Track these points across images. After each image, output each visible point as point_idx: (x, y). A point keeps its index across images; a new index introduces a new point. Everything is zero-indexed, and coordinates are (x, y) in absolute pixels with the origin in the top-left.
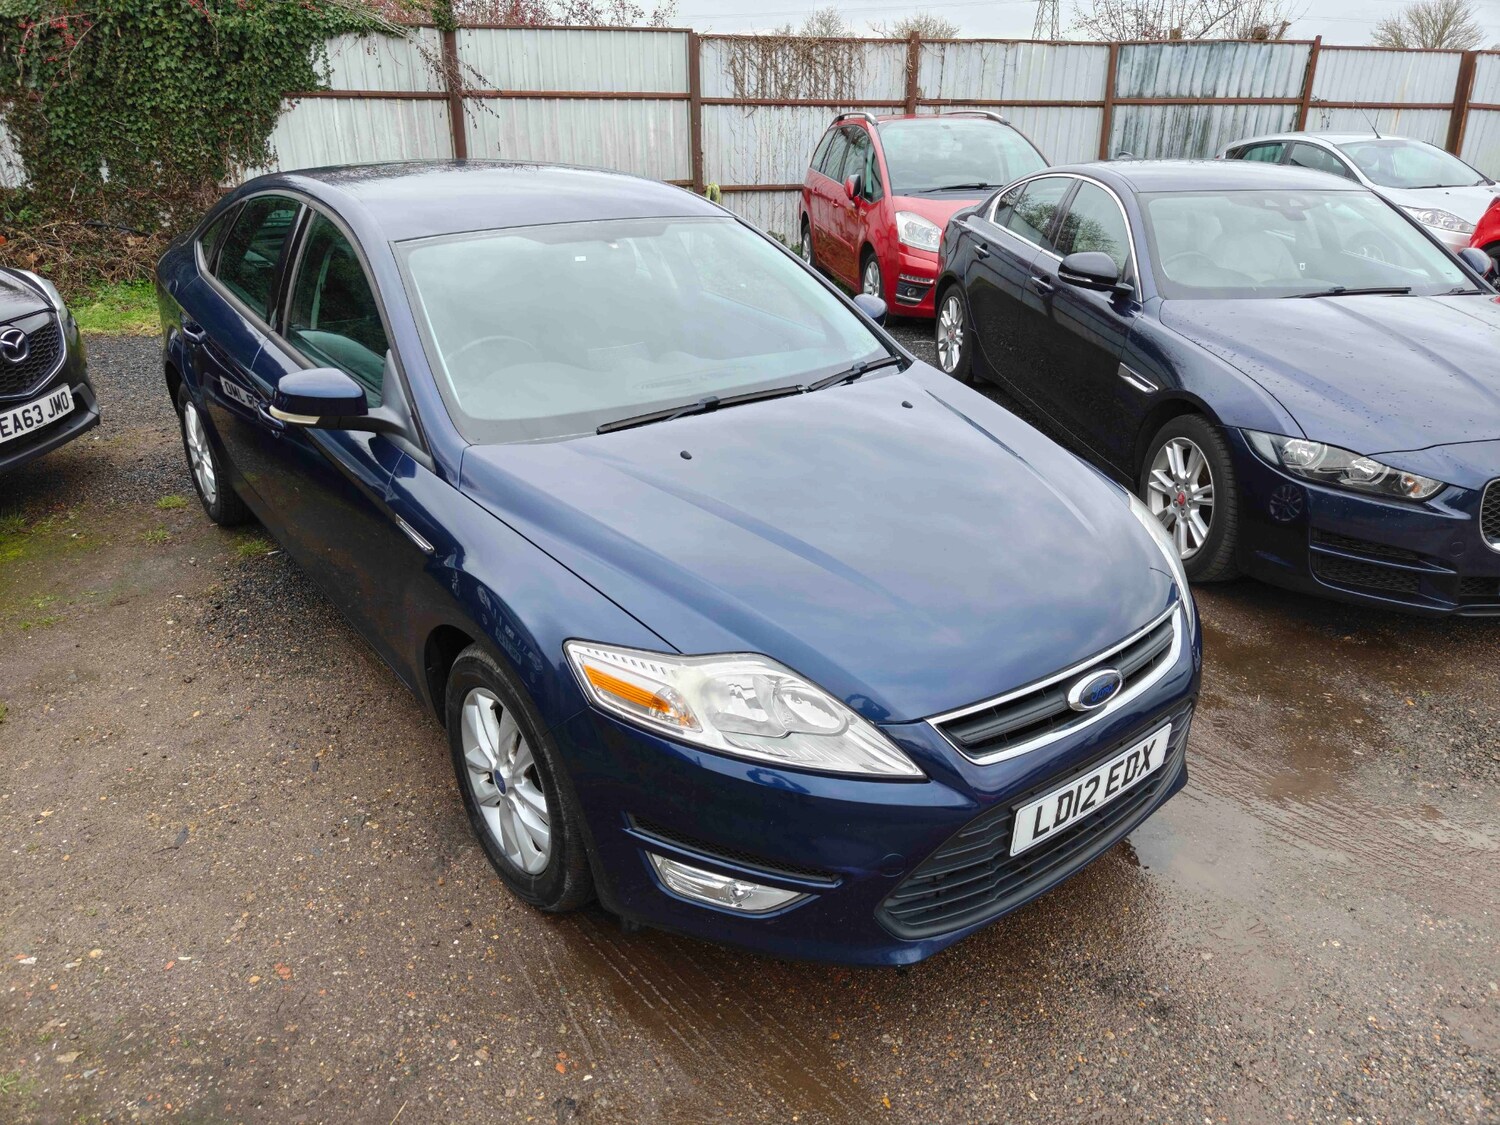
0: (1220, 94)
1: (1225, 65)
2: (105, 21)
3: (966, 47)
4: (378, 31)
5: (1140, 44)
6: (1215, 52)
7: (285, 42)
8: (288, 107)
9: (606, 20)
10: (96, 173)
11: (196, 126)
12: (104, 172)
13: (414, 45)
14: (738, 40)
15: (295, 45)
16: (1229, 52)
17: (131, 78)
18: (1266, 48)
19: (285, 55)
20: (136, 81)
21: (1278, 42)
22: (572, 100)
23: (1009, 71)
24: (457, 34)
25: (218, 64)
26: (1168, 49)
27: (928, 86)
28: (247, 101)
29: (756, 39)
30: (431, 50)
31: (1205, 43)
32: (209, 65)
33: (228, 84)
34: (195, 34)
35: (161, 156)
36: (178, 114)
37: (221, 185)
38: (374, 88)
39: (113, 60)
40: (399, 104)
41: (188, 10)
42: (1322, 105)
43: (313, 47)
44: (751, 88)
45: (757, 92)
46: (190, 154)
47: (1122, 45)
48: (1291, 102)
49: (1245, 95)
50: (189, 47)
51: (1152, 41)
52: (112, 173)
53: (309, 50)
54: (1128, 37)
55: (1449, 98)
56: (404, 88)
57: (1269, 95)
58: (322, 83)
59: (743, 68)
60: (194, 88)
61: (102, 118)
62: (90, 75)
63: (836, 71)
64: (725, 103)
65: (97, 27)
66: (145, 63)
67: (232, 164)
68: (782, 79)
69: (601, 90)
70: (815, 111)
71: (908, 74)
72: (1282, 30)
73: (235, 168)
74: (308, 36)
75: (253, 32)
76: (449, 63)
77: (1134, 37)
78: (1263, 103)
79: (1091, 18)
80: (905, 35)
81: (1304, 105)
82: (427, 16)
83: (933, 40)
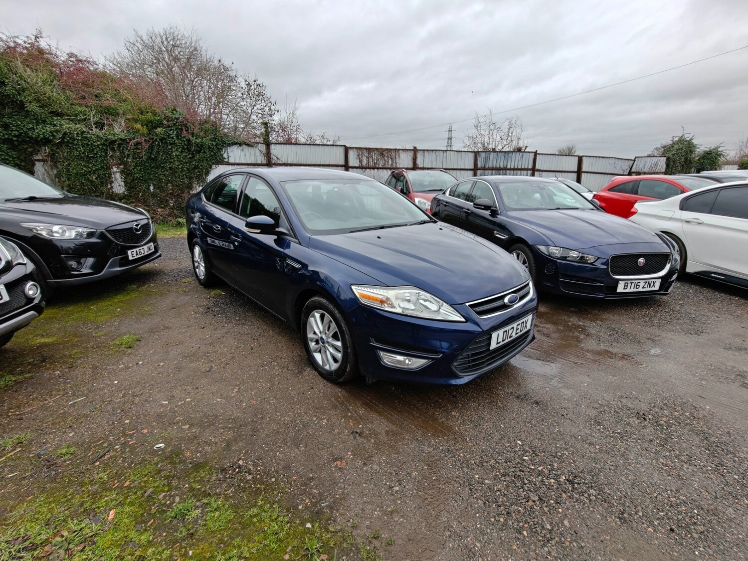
0: (509, 167)
1: (509, 159)
2: (156, 140)
3: (431, 152)
4: (245, 144)
5: (484, 152)
6: (506, 155)
7: (215, 147)
8: (215, 167)
9: (318, 142)
10: (149, 189)
11: (184, 173)
12: (152, 188)
13: (257, 149)
14: (360, 149)
15: (218, 149)
16: (510, 155)
17: (163, 158)
18: (521, 154)
19: (215, 152)
20: (165, 159)
21: (524, 152)
23: (445, 159)
24: (271, 146)
25: (193, 154)
26: (492, 154)
27: (420, 163)
28: (201, 165)
29: (366, 148)
30: (263, 150)
31: (503, 152)
32: (189, 154)
33: (196, 160)
34: (185, 144)
35: (171, 183)
36: (178, 169)
37: (191, 192)
38: (243, 162)
39: (158, 152)
41: (184, 137)
42: (539, 171)
43: (224, 149)
44: (365, 162)
45: (366, 164)
46: (181, 182)
47: (478, 152)
48: (530, 170)
49: (516, 167)
50: (183, 148)
51: (487, 151)
52: (154, 188)
53: (222, 150)
54: (479, 150)
55: (576, 170)
56: (253, 162)
57: (523, 167)
58: (226, 160)
59: (362, 157)
60: (184, 161)
61: (152, 171)
62: (150, 157)
63: (391, 158)
64: (356, 168)
65: (153, 142)
66: (168, 153)
67: (195, 185)
68: (374, 161)
70: (385, 170)
71: (414, 160)
72: (526, 148)
74: (223, 146)
75: (205, 144)
76: (268, 154)
77: (481, 150)
78: (521, 169)
79: (468, 144)
80: (412, 148)
81: (533, 171)
82: (261, 140)
83: (421, 150)
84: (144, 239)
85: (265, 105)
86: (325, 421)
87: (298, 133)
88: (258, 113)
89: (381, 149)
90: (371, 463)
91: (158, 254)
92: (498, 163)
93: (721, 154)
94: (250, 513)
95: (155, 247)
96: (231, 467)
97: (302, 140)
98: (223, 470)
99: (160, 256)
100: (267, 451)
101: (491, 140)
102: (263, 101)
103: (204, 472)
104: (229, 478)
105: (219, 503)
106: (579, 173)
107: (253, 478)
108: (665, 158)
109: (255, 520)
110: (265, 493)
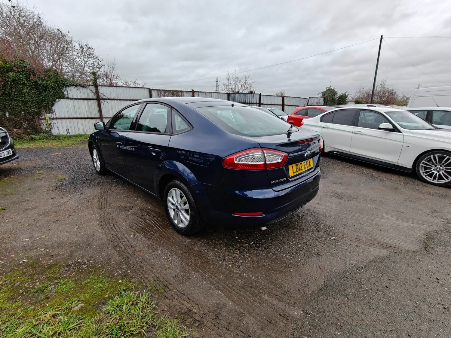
0: (247, 102)
1: (247, 97)
2: (8, 81)
3: (203, 93)
4: (80, 86)
5: (233, 93)
6: (245, 95)
7: (57, 87)
8: (58, 101)
9: (131, 86)
10: (5, 115)
11: (34, 104)
12: (7, 114)
13: (89, 89)
14: (159, 90)
15: (60, 88)
16: (247, 95)
17: (16, 94)
18: (253, 95)
19: (57, 90)
20: (17, 94)
21: (254, 94)
24: (98, 87)
25: (40, 91)
26: (237, 94)
28: (47, 99)
29: (163, 90)
30: (93, 90)
31: (243, 93)
32: (37, 91)
33: (43, 96)
34: (34, 85)
35: (24, 111)
36: (29, 102)
37: (40, 117)
38: (79, 97)
39: (11, 90)
40: (85, 101)
41: (32, 80)
42: (263, 104)
43: (64, 89)
46: (32, 110)
47: (230, 93)
48: (258, 104)
49: (250, 102)
50: (32, 87)
51: (234, 93)
52: (10, 114)
53: (63, 89)
54: (230, 92)
55: (281, 104)
56: (86, 97)
57: (254, 102)
58: (67, 96)
59: (160, 95)
61: (7, 102)
62: (4, 93)
63: (179, 96)
65: (6, 82)
66: (20, 91)
67: (43, 113)
69: (131, 99)
72: (255, 92)
73: (44, 114)
74: (63, 86)
75: (49, 85)
76: (97, 93)
77: (231, 92)
78: (253, 103)
79: (224, 89)
80: (191, 90)
81: (260, 104)
82: (91, 83)
84: (4, 147)
85: (94, 61)
86: (132, 235)
87: (117, 80)
88: (90, 66)
89: (172, 91)
90: (157, 251)
91: (16, 157)
92: (241, 100)
93: (347, 97)
94: (86, 282)
95: (13, 152)
96: (73, 263)
97: (120, 84)
98: (68, 266)
99: (18, 158)
100: (96, 253)
101: (236, 87)
102: (93, 59)
103: (55, 268)
104: (72, 269)
105: (66, 281)
106: (283, 105)
107: (87, 266)
108: (323, 98)
109: (88, 284)
110: (95, 272)
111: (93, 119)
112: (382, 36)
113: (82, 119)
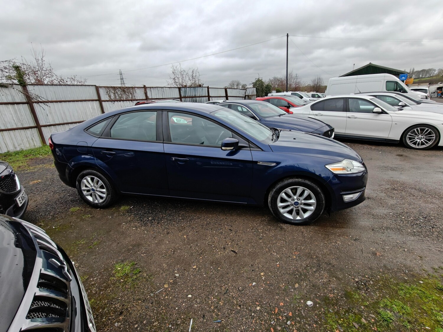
0: (197, 96)
1: (197, 91)
3: (154, 88)
5: (183, 88)
14: (108, 87)
16: (197, 89)
18: (201, 88)
21: (203, 87)
22: (67, 102)
23: (163, 92)
24: (27, 87)
27: (150, 96)
29: (112, 87)
30: (20, 91)
40: (10, 106)
44: (113, 97)
45: (114, 98)
47: (180, 88)
48: (207, 97)
49: (200, 95)
57: (204, 95)
59: (110, 93)
63: (131, 94)
64: (107, 101)
68: (119, 95)
69: (75, 99)
70: (128, 102)
71: (145, 93)
72: (203, 85)
76: (26, 93)
77: (182, 86)
80: (143, 86)
81: (209, 97)
82: (16, 82)
83: (148, 87)
89: (123, 87)
92: (192, 94)
93: (271, 86)
106: (227, 97)
108: (255, 88)
111: (27, 130)
112: (288, 34)
113: (10, 131)
